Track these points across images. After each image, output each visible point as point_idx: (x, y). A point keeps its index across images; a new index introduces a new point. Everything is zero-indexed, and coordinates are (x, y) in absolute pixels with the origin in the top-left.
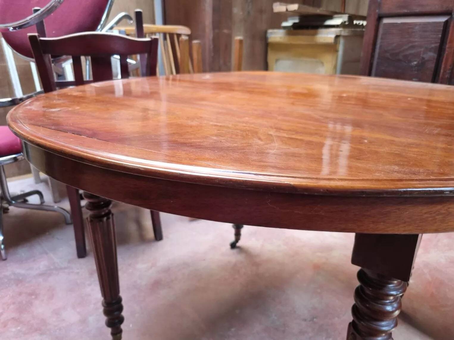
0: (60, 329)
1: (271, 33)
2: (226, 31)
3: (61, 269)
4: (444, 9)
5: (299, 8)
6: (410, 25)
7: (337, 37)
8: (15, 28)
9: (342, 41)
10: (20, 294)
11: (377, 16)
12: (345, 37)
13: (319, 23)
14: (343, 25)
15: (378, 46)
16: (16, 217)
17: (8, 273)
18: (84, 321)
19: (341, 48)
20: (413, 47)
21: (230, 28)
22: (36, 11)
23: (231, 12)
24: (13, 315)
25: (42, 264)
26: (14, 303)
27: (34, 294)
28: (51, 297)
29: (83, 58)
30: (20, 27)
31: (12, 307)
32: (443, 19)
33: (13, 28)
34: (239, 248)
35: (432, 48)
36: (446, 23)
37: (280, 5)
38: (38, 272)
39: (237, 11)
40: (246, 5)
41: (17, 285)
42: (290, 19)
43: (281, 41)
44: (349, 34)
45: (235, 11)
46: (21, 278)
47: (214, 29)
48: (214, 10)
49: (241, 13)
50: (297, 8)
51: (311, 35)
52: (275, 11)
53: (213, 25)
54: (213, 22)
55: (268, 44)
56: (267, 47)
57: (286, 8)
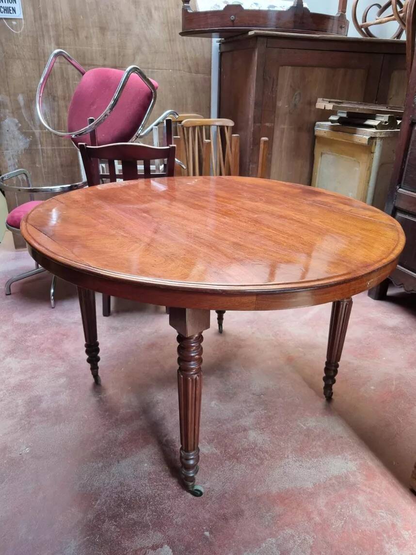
1: (319, 126)
2: (267, 124)
7: (372, 139)
8: (76, 135)
9: (379, 142)
10: (57, 333)
11: (410, 121)
12: (381, 138)
13: (360, 121)
14: (381, 126)
17: (53, 318)
19: (377, 150)
21: (273, 122)
22: (92, 121)
23: (274, 106)
24: (49, 346)
26: (52, 339)
27: (66, 335)
29: (116, 162)
30: (80, 134)
31: (50, 340)
37: (323, 100)
38: (73, 321)
39: (282, 105)
40: (292, 97)
41: (56, 327)
42: (339, 112)
43: (326, 135)
44: (387, 136)
45: (280, 104)
46: (60, 323)
47: (254, 122)
48: (256, 104)
49: (286, 106)
50: (332, 108)
51: (350, 134)
52: (317, 107)
53: (254, 119)
54: (255, 116)
55: (315, 136)
56: (315, 139)
57: (325, 106)
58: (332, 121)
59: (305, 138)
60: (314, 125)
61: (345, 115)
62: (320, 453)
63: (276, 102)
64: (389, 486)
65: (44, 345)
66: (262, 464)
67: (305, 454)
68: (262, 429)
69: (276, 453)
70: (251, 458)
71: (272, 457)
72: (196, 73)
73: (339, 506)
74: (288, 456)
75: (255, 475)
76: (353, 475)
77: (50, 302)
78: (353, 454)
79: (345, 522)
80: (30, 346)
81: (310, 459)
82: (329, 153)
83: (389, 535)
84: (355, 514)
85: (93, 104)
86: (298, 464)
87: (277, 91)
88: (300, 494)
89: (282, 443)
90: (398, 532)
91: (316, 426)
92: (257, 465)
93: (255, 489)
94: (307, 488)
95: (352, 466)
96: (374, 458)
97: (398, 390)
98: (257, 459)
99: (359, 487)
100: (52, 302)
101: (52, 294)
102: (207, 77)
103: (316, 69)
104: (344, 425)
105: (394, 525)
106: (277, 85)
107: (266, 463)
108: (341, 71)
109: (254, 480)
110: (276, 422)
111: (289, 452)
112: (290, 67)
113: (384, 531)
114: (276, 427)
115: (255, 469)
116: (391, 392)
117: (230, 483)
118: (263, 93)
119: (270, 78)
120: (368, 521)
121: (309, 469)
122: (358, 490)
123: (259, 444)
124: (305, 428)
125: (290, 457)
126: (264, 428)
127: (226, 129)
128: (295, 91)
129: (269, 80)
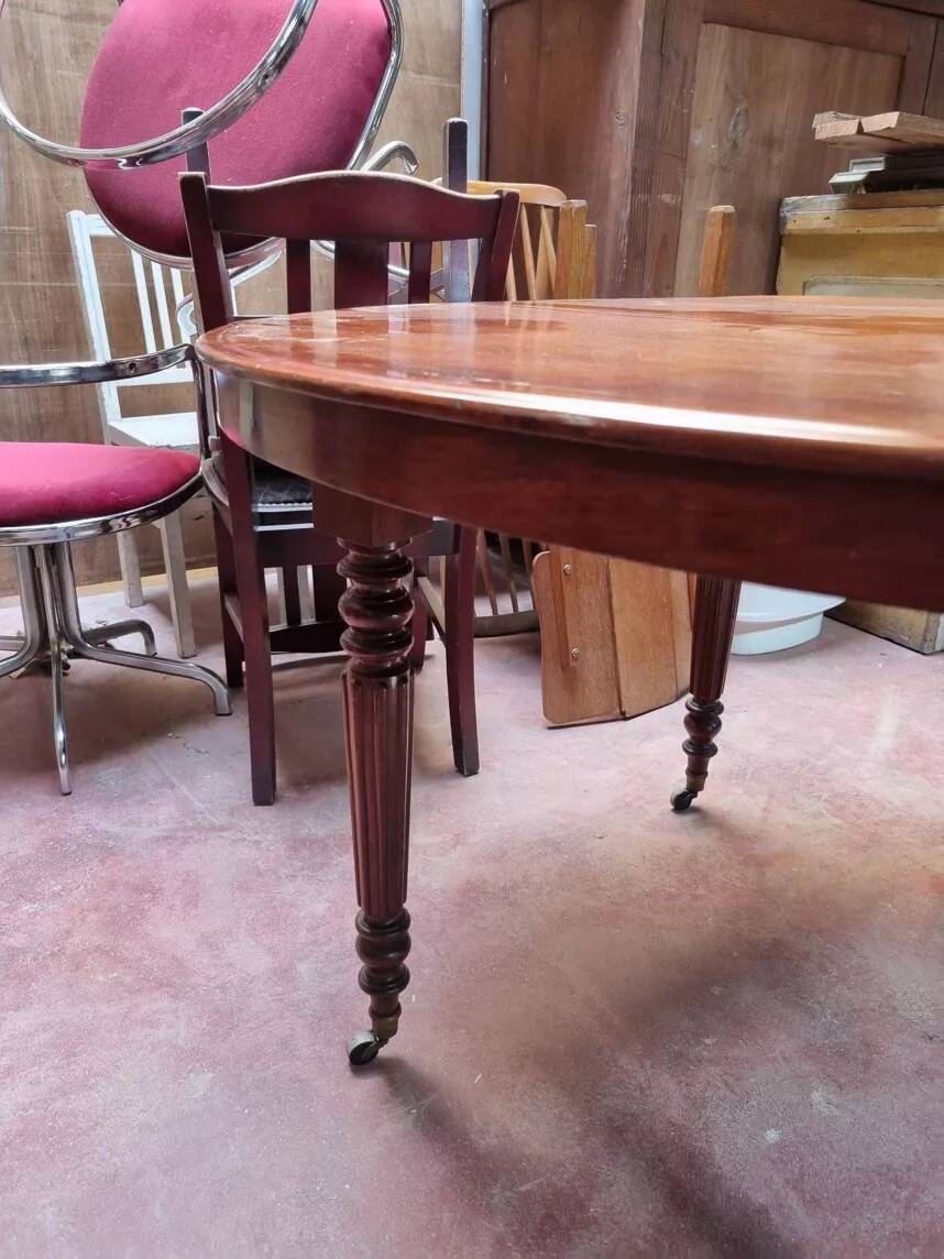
0: (223, 988)
1: (796, 206)
2: (667, 198)
3: (213, 828)
5: (900, 122)
8: (132, 161)
10: (112, 886)
16: (88, 687)
17: (77, 830)
18: (284, 973)
21: (677, 190)
23: (685, 142)
24: (97, 940)
25: (162, 814)
26: (96, 909)
27: (147, 890)
28: (193, 900)
30: (147, 158)
31: (93, 916)
33: (127, 158)
34: (696, 810)
37: (838, 117)
38: (155, 831)
39: (704, 141)
40: (729, 123)
41: (103, 862)
42: (854, 164)
43: (829, 226)
45: (698, 138)
46: (110, 843)
47: (634, 190)
48: (640, 132)
49: (713, 146)
50: (895, 123)
51: (931, 206)
52: (817, 138)
53: (634, 179)
54: (634, 170)
55: (782, 236)
56: (780, 244)
57: (860, 124)
58: (838, 188)
59: (755, 245)
60: (780, 204)
61: (879, 168)
63: (688, 133)
65: (76, 939)
72: (416, 72)
77: (58, 776)
80: (24, 951)
82: (830, 278)
85: (173, 84)
87: (692, 97)
100: (63, 772)
101: (59, 747)
102: (447, 85)
103: (788, 42)
106: (694, 81)
108: (845, 54)
112: (725, 28)
118: (659, 99)
119: (678, 56)
127: (543, 213)
128: (735, 101)
129: (673, 60)
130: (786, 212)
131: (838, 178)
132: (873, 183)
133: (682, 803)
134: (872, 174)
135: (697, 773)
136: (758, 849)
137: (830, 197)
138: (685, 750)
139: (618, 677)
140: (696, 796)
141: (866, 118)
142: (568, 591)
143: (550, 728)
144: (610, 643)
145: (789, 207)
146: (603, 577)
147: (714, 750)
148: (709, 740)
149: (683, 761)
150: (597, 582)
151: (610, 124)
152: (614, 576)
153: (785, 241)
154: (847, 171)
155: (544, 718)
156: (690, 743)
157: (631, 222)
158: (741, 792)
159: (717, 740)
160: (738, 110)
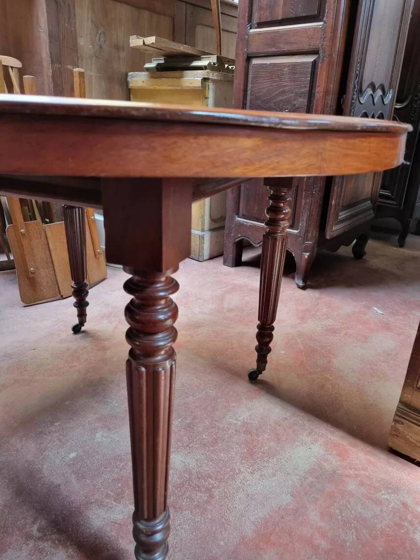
1: (133, 76)
2: (70, 67)
4: (312, 47)
5: (157, 41)
6: (280, 67)
7: (205, 80)
9: (211, 86)
11: (245, 56)
12: (214, 81)
13: (184, 65)
14: (210, 67)
15: (249, 92)
19: (211, 96)
20: (284, 92)
21: (77, 65)
23: (75, 43)
32: (310, 59)
35: (302, 93)
36: (314, 63)
39: (85, 43)
40: (96, 36)
43: (144, 85)
44: (219, 79)
45: (82, 42)
47: (52, 62)
48: (51, 36)
49: (90, 47)
50: (155, 41)
51: (177, 78)
52: (131, 46)
53: (51, 57)
54: (51, 53)
55: (130, 89)
56: (130, 93)
57: (144, 41)
58: (148, 70)
60: (127, 75)
61: (162, 62)
62: (275, 449)
63: (76, 39)
64: (368, 457)
66: (211, 496)
67: (258, 458)
68: (188, 446)
69: (222, 473)
70: (193, 495)
71: (220, 481)
73: (337, 511)
74: (240, 470)
75: (211, 519)
76: (326, 460)
78: (310, 434)
79: (356, 530)
81: (268, 462)
83: (409, 521)
84: (360, 513)
86: (257, 475)
87: (75, 23)
88: (283, 518)
89: (222, 455)
90: (414, 511)
91: (251, 415)
92: (207, 502)
93: (222, 543)
94: (287, 505)
95: (318, 449)
96: (332, 429)
97: (307, 347)
98: (201, 492)
99: (342, 473)
104: (280, 403)
105: (405, 505)
106: (74, 15)
107: (216, 492)
109: (214, 528)
110: (201, 429)
111: (238, 464)
113: (400, 518)
114: (204, 437)
115: (206, 509)
116: (302, 352)
117: (180, 551)
118: (58, 22)
119: (64, 3)
120: (378, 513)
121: (274, 475)
122: (343, 478)
123: (194, 469)
124: (239, 423)
125: (242, 470)
126: (190, 444)
127: (10, 70)
128: (97, 27)
129: (63, 5)
130: (129, 79)
131: (147, 65)
132: (159, 68)
133: (77, 329)
134: (158, 64)
135: (82, 315)
136: (106, 343)
137: (144, 73)
138: (74, 306)
139: (57, 281)
140: (83, 326)
141: (146, 38)
142: (25, 242)
143: (25, 307)
144: (51, 265)
145: (130, 77)
146: (43, 235)
147: (87, 304)
148: (85, 300)
149: (75, 311)
150: (41, 238)
151: (39, 31)
152: (49, 234)
153: (131, 92)
154: (151, 62)
155: (22, 303)
156: (76, 302)
157: (53, 77)
158: (107, 322)
159: (87, 299)
160: (100, 32)
